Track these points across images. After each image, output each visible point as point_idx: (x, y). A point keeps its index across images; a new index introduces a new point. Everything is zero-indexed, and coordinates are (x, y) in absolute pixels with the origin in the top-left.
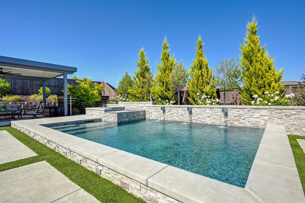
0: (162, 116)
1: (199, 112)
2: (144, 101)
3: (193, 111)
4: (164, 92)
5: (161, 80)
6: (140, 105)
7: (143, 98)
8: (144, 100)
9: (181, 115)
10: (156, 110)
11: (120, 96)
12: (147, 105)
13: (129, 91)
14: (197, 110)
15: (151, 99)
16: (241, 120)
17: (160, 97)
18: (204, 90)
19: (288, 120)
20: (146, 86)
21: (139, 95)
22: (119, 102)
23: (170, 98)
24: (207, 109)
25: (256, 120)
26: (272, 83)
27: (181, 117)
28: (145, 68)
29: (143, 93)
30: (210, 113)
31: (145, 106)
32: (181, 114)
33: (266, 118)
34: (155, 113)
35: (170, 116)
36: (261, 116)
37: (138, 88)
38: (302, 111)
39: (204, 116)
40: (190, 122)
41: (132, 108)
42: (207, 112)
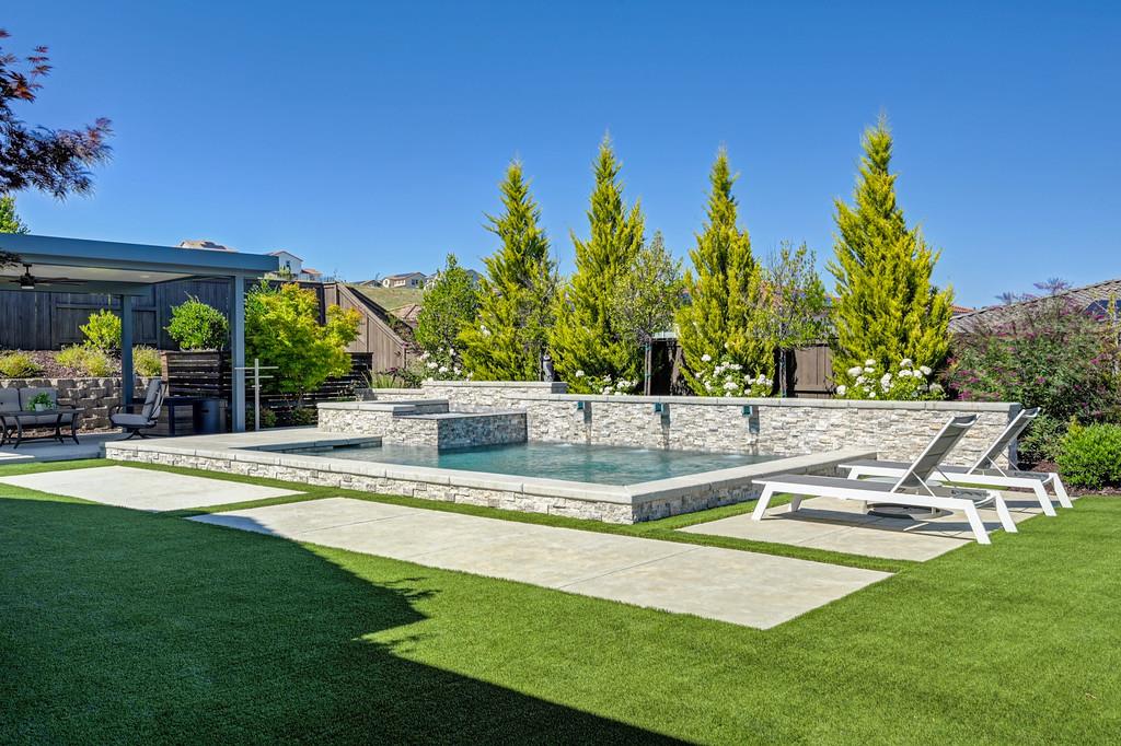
0: (581, 433)
1: (687, 418)
2: (524, 377)
3: (673, 415)
4: (598, 347)
5: (586, 300)
6: (510, 393)
7: (520, 367)
8: (523, 374)
9: (640, 428)
10: (564, 413)
11: (426, 355)
12: (532, 394)
13: (462, 336)
14: (683, 410)
15: (548, 373)
16: (790, 439)
17: (585, 365)
18: (726, 346)
19: (884, 437)
20: (531, 321)
21: (503, 355)
22: (423, 382)
23: (620, 367)
24: (709, 408)
25: (821, 437)
26: (911, 329)
27: (638, 433)
28: (527, 245)
29: (519, 346)
30: (718, 419)
31: (524, 396)
32: (639, 423)
33: (841, 432)
34: (559, 423)
35: (605, 432)
36: (831, 428)
37: (501, 327)
38: (909, 413)
39: (701, 429)
40: (663, 447)
41: (477, 404)
42: (708, 416)
